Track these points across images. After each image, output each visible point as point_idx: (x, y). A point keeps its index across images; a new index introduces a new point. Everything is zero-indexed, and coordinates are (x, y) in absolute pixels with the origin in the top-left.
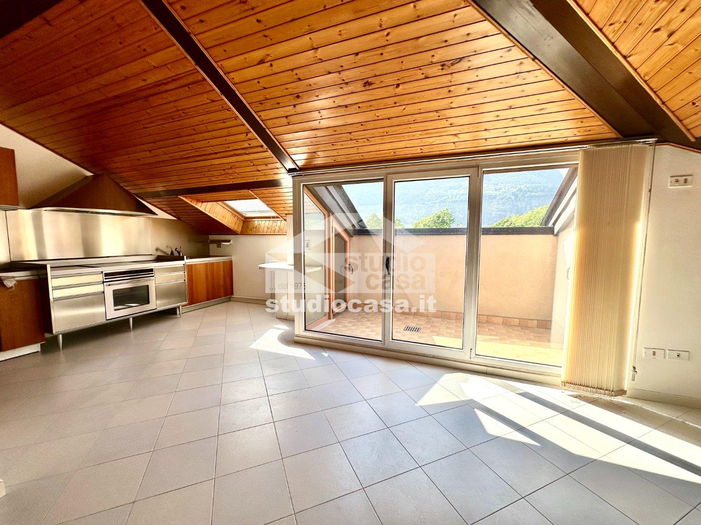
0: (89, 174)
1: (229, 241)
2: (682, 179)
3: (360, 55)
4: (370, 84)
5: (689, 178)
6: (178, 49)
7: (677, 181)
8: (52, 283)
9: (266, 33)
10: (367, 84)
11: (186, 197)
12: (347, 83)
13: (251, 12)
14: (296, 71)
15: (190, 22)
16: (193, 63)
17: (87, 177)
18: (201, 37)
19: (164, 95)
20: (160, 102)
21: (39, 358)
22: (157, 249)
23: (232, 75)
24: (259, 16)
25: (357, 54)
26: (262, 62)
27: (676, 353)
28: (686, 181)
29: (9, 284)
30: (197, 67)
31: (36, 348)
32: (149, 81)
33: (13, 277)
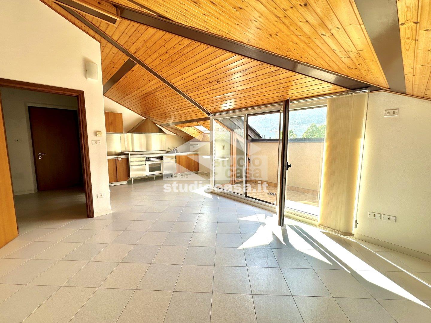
0: (144, 118)
1: (197, 145)
2: (392, 112)
3: (210, 74)
4: (219, 82)
5: (396, 111)
6: (158, 79)
7: (389, 113)
8: (130, 160)
9: (179, 72)
10: (218, 82)
11: (177, 126)
12: (211, 82)
13: (172, 68)
14: (193, 81)
15: (159, 72)
16: (163, 82)
17: (143, 120)
18: (162, 75)
19: (158, 92)
20: (158, 94)
21: (127, 186)
22: (168, 148)
23: (175, 84)
24: (176, 68)
25: (209, 73)
26: (181, 80)
27: (387, 217)
28: (394, 113)
29: (120, 159)
30: (164, 83)
31: (126, 182)
32: (153, 88)
33: (121, 157)
